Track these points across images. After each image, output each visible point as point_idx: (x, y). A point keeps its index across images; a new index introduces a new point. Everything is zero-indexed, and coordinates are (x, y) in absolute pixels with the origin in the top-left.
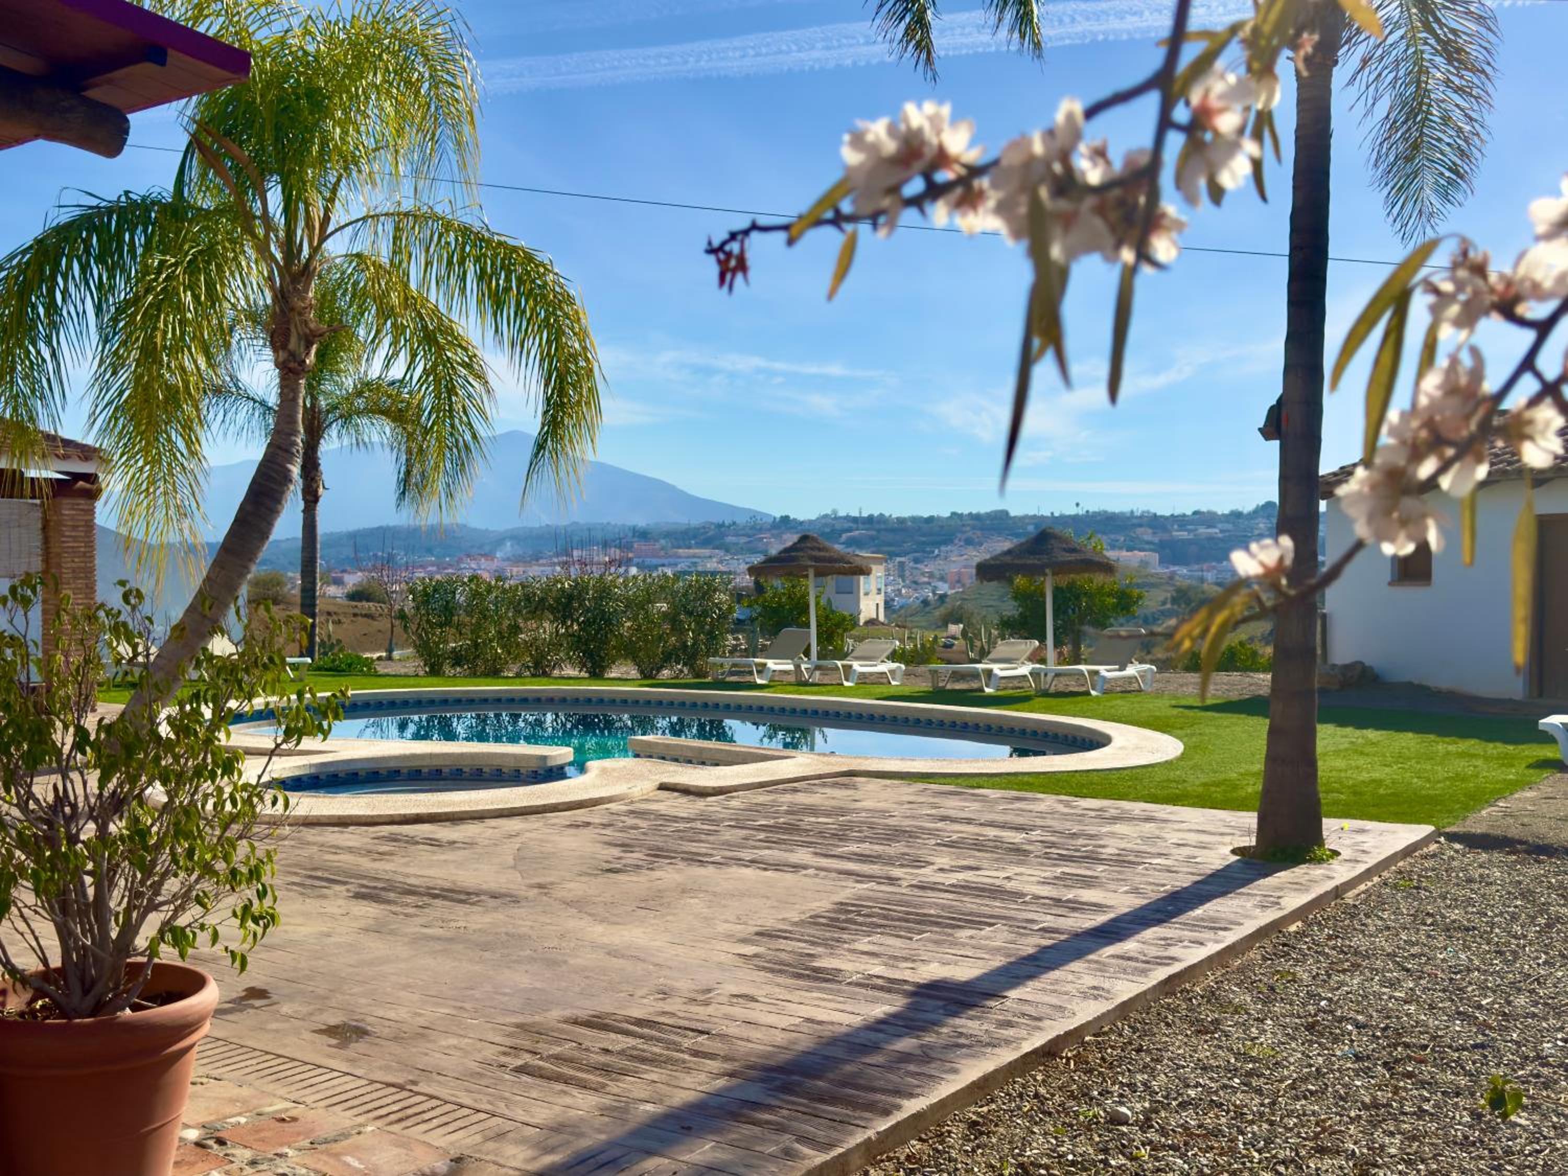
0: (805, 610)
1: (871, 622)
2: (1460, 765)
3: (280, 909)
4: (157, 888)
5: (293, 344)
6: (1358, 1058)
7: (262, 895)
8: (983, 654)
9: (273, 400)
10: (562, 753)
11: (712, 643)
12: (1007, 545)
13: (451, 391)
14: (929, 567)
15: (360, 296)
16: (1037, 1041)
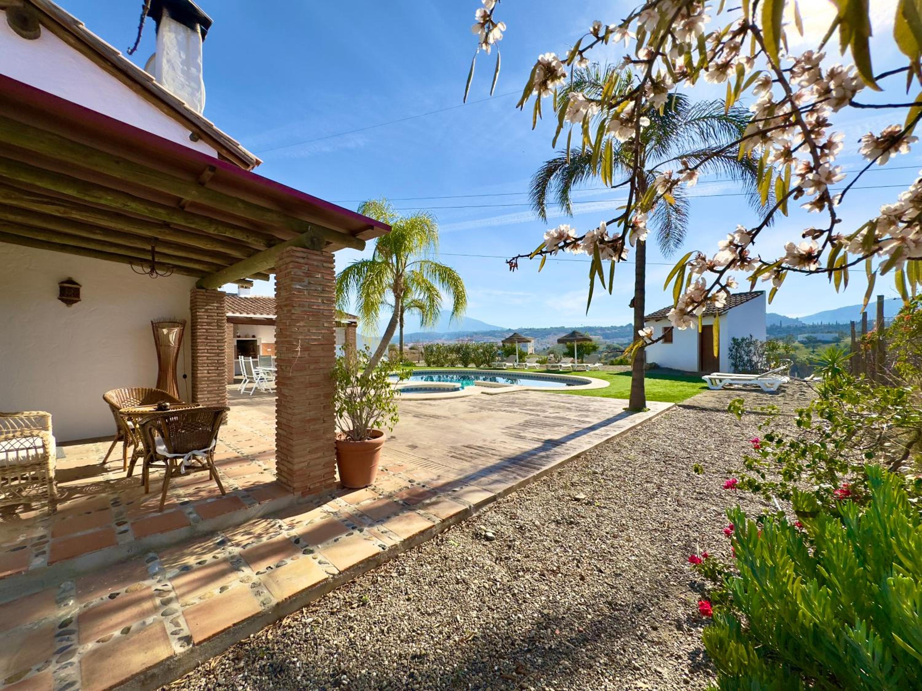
0: (515, 351)
1: (531, 354)
2: (681, 388)
3: (399, 418)
4: (373, 413)
5: (398, 292)
6: (656, 460)
7: (395, 415)
8: (559, 361)
9: (394, 304)
10: (458, 385)
11: (493, 359)
12: (564, 335)
13: (433, 301)
14: (545, 340)
15: (413, 280)
16: (575, 454)
